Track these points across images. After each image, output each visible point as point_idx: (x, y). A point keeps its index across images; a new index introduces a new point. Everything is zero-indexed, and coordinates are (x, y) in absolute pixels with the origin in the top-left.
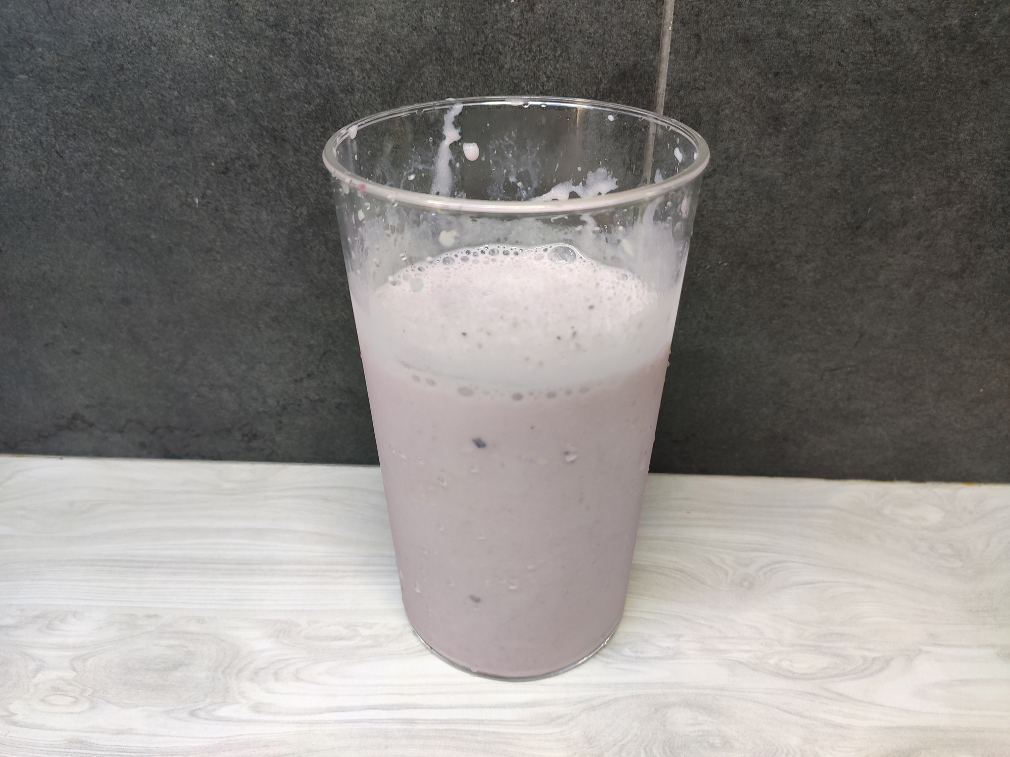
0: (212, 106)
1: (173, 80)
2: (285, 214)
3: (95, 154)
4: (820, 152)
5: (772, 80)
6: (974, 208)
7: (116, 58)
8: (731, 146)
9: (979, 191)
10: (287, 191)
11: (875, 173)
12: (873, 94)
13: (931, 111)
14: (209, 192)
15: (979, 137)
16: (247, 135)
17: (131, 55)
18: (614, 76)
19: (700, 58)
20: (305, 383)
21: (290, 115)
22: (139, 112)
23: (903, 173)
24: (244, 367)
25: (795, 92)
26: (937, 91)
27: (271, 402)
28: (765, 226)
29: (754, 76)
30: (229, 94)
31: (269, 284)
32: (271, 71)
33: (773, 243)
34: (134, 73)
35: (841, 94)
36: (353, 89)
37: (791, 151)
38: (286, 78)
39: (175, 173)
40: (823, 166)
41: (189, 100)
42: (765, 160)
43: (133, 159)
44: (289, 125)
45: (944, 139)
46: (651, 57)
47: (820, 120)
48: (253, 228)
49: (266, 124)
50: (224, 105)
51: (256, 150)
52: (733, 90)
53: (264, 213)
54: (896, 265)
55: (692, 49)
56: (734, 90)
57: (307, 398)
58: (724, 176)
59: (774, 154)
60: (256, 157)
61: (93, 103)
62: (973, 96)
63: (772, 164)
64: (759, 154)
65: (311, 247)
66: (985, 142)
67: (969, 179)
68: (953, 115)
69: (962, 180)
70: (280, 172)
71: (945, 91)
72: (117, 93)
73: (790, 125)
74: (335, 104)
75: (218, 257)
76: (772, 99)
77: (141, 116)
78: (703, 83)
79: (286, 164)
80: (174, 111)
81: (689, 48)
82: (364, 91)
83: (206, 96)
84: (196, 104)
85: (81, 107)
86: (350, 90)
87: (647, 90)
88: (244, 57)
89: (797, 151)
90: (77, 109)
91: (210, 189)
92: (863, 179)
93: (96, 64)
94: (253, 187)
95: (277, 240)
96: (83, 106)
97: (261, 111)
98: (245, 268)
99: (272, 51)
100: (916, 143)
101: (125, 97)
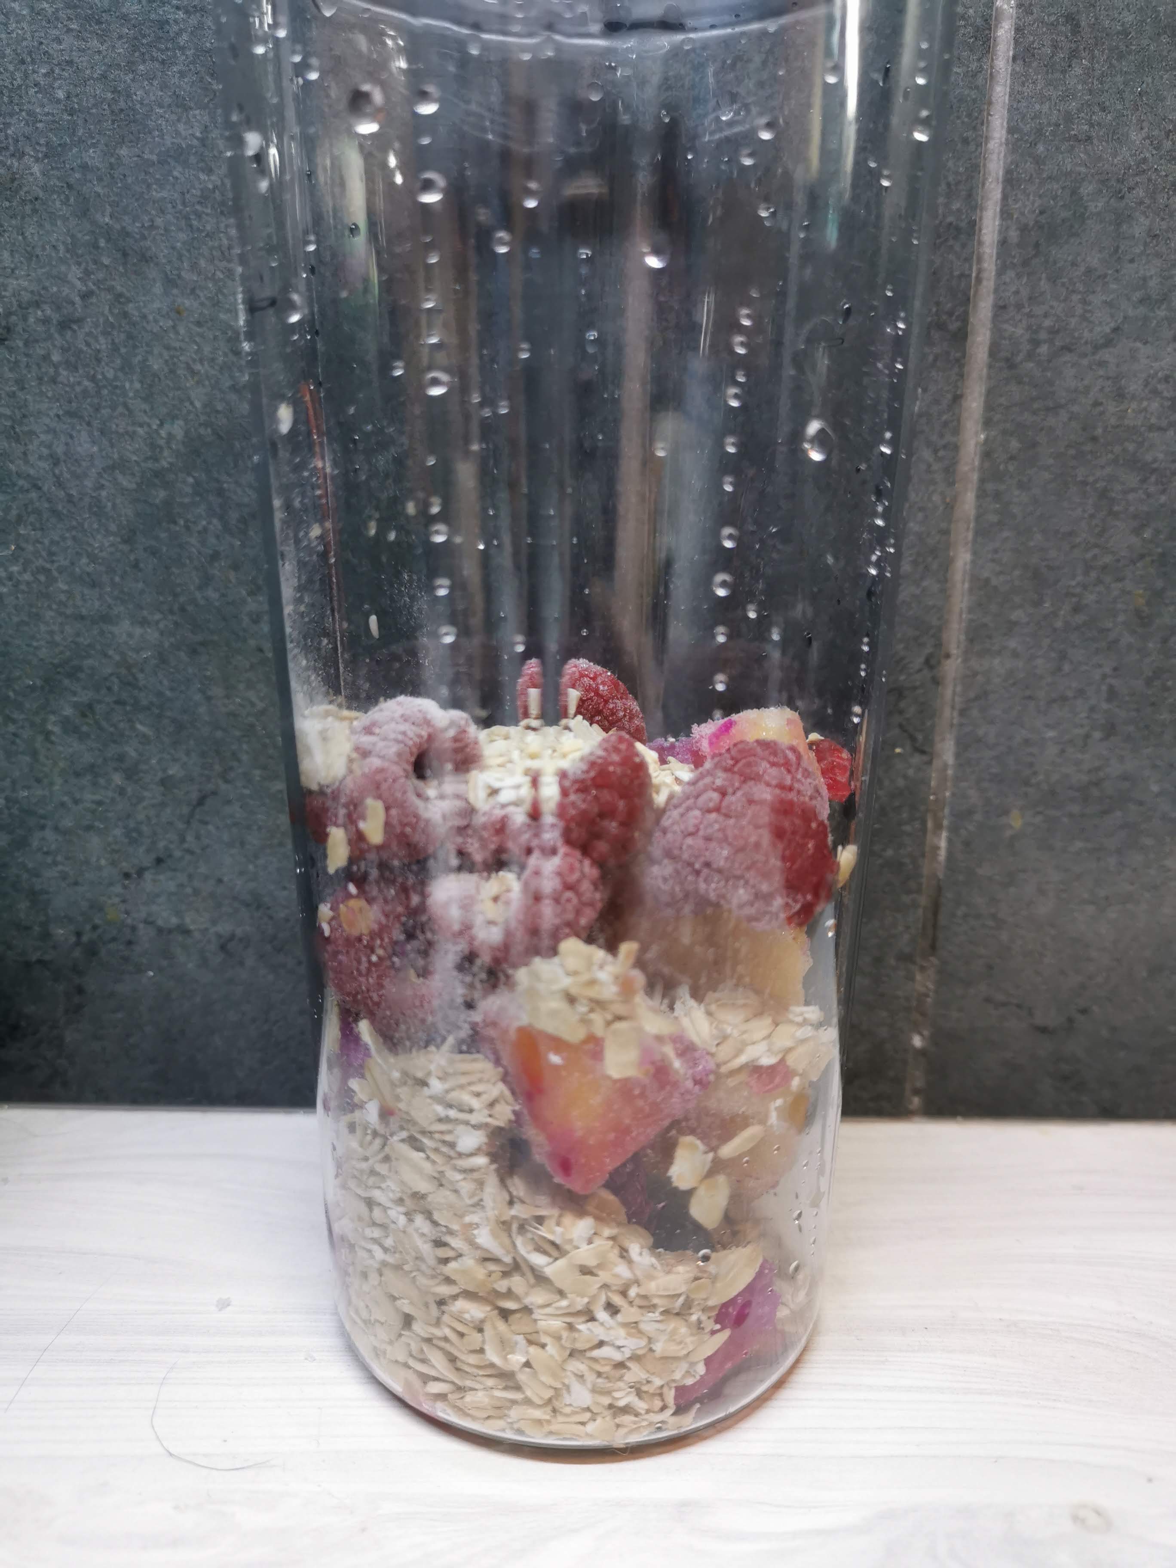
2: (132, 439)
8: (1153, 272)
10: (141, 382)
16: (62, 248)
19: (1078, 71)
31: (82, 618)
32: (129, 96)
46: (974, 66)
48: (54, 475)
49: (107, 220)
53: (84, 436)
55: (1062, 48)
58: (1138, 344)
60: (77, 299)
65: (187, 521)
70: (130, 336)
79: (144, 317)
81: (1055, 46)
87: (966, 141)
88: (70, 63)
95: (109, 504)
99: (135, 48)
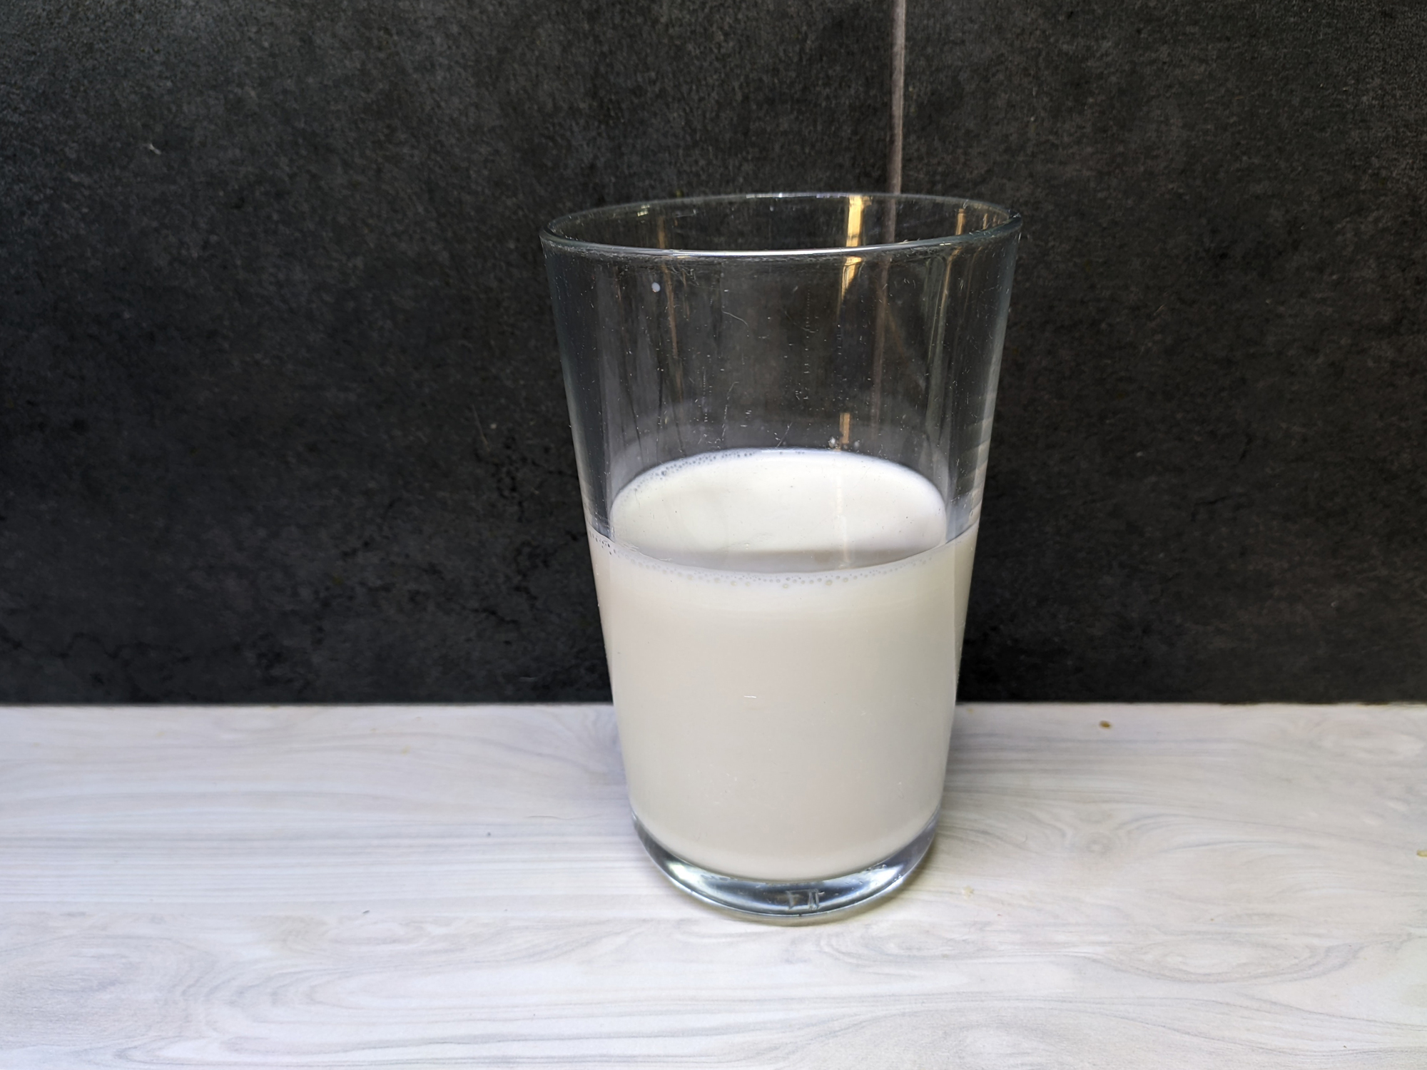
0: (223, 102)
1: (163, 63)
3: (45, 186)
4: (1149, 134)
5: (1065, 25)
6: (1401, 216)
7: (82, 33)
9: (1404, 188)
11: (1238, 165)
12: (1219, 40)
13: (1311, 63)
14: (214, 238)
15: (1393, 101)
17: (104, 29)
18: (824, 28)
20: (360, 558)
21: (338, 111)
22: (113, 116)
23: (1283, 164)
24: (262, 533)
25: (1100, 42)
26: (1317, 32)
27: (305, 593)
28: (1077, 260)
29: (1037, 20)
30: (248, 81)
33: (1093, 287)
34: (109, 55)
35: (1172, 41)
36: (433, 65)
37: (1105, 136)
38: (331, 52)
39: (164, 211)
40: (1157, 157)
41: (189, 94)
42: (1065, 152)
43: (101, 192)
44: (337, 125)
45: (1338, 106)
47: (1144, 83)
50: (240, 100)
51: (287, 169)
52: (1006, 43)
54: (1290, 316)
56: (1009, 42)
57: (362, 584)
59: (1079, 142)
61: (45, 104)
62: (1373, 37)
63: (1077, 157)
64: (1056, 142)
66: (1402, 108)
67: (1385, 168)
68: (1346, 67)
69: (1376, 171)
71: (1330, 31)
72: (82, 88)
73: (1099, 94)
74: (406, 91)
75: (226, 345)
76: (1067, 54)
77: (117, 123)
78: (960, 34)
80: (166, 112)
82: (450, 68)
83: (214, 88)
84: (198, 99)
85: (27, 112)
86: (429, 67)
89: (1113, 135)
90: (20, 114)
91: (217, 235)
92: (1221, 175)
93: (54, 44)
94: (281, 227)
96: (30, 109)
97: (296, 106)
98: (267, 362)
100: (1296, 115)
101: (92, 94)
